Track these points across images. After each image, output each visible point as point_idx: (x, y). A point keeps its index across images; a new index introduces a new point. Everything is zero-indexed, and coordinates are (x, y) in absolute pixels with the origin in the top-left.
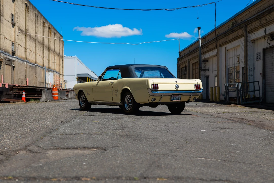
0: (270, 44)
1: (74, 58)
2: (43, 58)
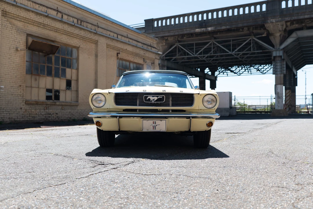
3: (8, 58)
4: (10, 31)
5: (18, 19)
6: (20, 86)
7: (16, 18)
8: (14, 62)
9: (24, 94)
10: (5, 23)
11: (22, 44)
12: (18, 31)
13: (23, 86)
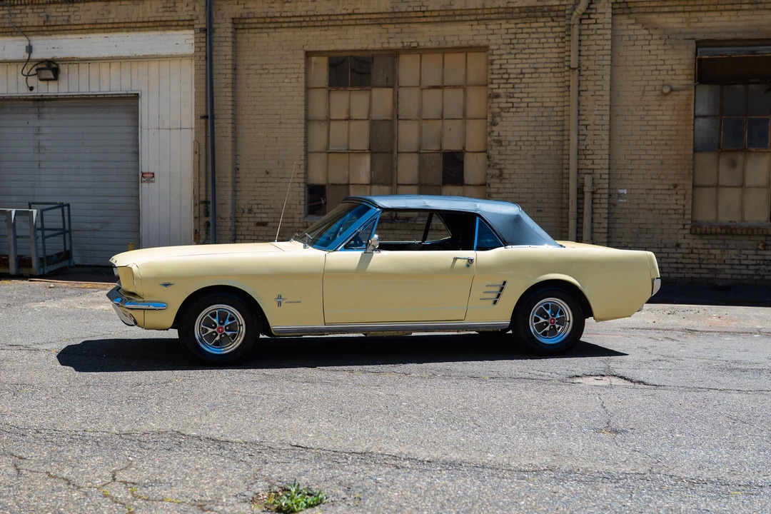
0: (31, 89)
3: (638, 118)
4: (645, 48)
5: (666, 9)
6: (675, 186)
7: (658, 10)
8: (656, 126)
9: (686, 207)
10: (631, 30)
11: (681, 72)
12: (668, 41)
13: (683, 185)
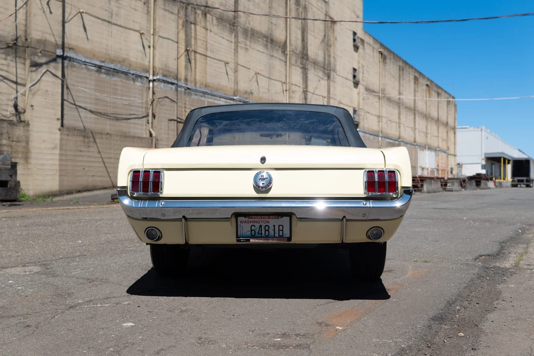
1: (480, 130)
2: (415, 130)
